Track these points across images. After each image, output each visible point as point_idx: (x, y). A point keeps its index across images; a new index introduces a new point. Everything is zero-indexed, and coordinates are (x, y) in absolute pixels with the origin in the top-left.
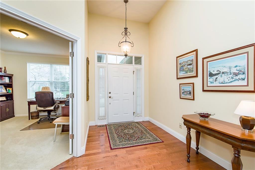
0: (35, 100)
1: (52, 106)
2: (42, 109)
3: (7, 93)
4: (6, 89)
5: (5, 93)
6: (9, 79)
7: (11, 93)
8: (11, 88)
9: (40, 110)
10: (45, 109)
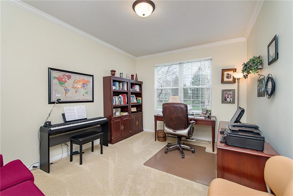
0: (162, 115)
1: (185, 128)
2: (171, 131)
3: (138, 103)
4: (137, 99)
5: (136, 103)
6: (139, 88)
7: (140, 104)
8: (141, 98)
9: (167, 132)
10: (175, 133)
